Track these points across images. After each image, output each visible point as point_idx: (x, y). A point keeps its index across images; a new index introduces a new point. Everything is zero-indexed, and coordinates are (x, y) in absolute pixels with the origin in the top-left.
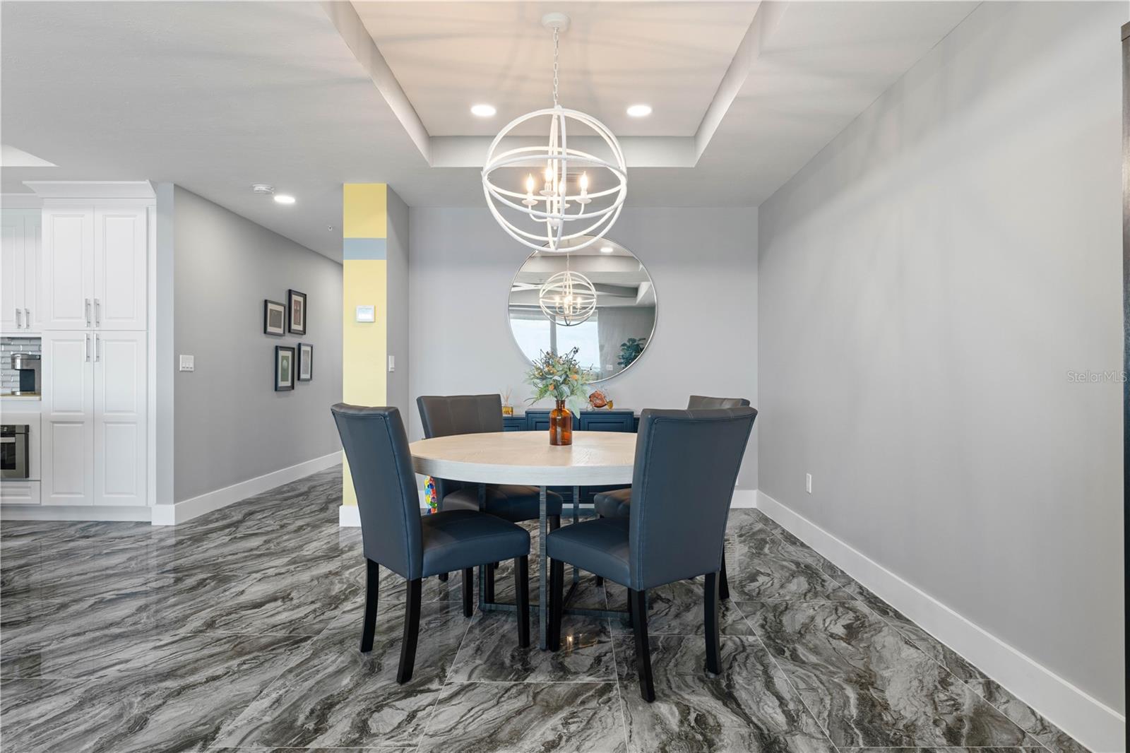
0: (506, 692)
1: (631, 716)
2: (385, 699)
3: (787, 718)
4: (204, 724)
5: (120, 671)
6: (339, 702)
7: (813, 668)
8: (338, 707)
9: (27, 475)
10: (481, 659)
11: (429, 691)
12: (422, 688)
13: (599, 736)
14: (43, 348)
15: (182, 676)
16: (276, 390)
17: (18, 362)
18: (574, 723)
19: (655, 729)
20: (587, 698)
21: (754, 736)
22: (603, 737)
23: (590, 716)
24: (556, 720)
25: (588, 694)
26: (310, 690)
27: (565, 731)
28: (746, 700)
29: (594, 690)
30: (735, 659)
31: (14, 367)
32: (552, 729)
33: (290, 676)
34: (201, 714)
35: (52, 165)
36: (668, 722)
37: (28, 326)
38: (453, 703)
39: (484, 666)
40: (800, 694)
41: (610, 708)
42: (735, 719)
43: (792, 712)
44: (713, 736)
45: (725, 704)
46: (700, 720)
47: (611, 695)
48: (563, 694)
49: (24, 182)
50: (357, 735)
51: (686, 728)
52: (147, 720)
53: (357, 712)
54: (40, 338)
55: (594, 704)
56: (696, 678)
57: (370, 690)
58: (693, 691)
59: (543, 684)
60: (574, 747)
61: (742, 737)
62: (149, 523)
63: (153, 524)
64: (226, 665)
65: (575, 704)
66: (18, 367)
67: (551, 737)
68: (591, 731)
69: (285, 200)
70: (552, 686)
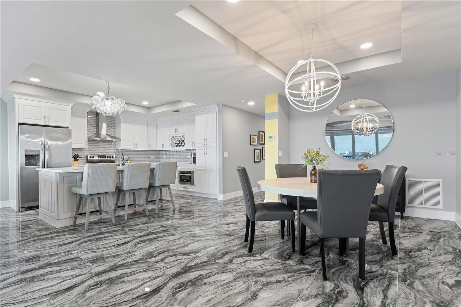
0: (277, 263)
1: (313, 282)
2: (242, 255)
3: (382, 304)
4: (198, 249)
5: (190, 233)
6: (230, 253)
7: (417, 291)
8: (229, 254)
9: (193, 184)
10: (277, 252)
11: (255, 256)
12: (253, 255)
13: (297, 284)
14: (196, 151)
15: (201, 237)
16: (254, 162)
17: (192, 155)
18: (291, 278)
19: (319, 289)
20: (303, 272)
21: (359, 305)
22: (298, 285)
23: (299, 278)
24: (286, 276)
25: (304, 271)
26: (226, 248)
27: (287, 279)
28: (368, 292)
29: (307, 271)
30: (377, 277)
31: (191, 157)
32: (283, 277)
33: (223, 243)
34: (199, 247)
35: (195, 104)
36: (326, 288)
37: (194, 146)
38: (259, 261)
39: (276, 254)
40: (398, 298)
41: (308, 278)
42: (356, 296)
43: (387, 303)
44: (340, 299)
45: (356, 291)
46: (340, 292)
47: (312, 274)
48: (295, 269)
49: (192, 109)
50: (229, 262)
51: (332, 292)
52: (189, 245)
53: (233, 256)
54: (195, 149)
55: (303, 275)
56: (352, 278)
57: (240, 252)
58: (346, 282)
59: (291, 264)
60: (285, 285)
61: (353, 303)
62: (217, 199)
63: (218, 199)
64: (211, 237)
65: (297, 273)
66: (192, 156)
67: (281, 279)
68: (295, 282)
69: (251, 103)
70: (294, 266)
